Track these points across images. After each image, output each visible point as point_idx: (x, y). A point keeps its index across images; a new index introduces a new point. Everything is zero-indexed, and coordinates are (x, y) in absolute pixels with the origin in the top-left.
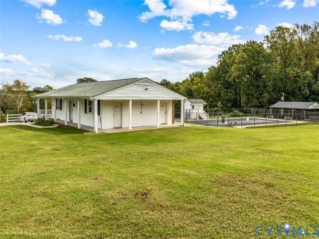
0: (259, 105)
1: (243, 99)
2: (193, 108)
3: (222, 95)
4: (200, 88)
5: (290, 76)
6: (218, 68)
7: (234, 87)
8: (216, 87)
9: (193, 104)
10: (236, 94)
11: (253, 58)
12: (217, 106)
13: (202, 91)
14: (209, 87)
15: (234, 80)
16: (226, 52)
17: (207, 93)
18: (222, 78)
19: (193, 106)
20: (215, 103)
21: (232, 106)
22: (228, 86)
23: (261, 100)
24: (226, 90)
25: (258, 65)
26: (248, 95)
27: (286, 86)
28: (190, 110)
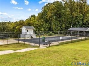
0: (61, 29)
1: (54, 27)
2: (27, 31)
3: (44, 25)
4: (34, 22)
5: (74, 16)
6: (42, 13)
7: (49, 22)
8: (41, 22)
9: (27, 29)
10: (50, 25)
11: (58, 8)
12: (41, 30)
13: (35, 23)
14: (38, 22)
15: (49, 18)
16: (46, 6)
17: (37, 24)
18: (44, 18)
19: (27, 30)
20: (41, 29)
21: (48, 30)
22: (47, 21)
23: (62, 27)
24: (45, 23)
25: (60, 11)
26: (56, 25)
27: (72, 21)
28: (25, 32)
